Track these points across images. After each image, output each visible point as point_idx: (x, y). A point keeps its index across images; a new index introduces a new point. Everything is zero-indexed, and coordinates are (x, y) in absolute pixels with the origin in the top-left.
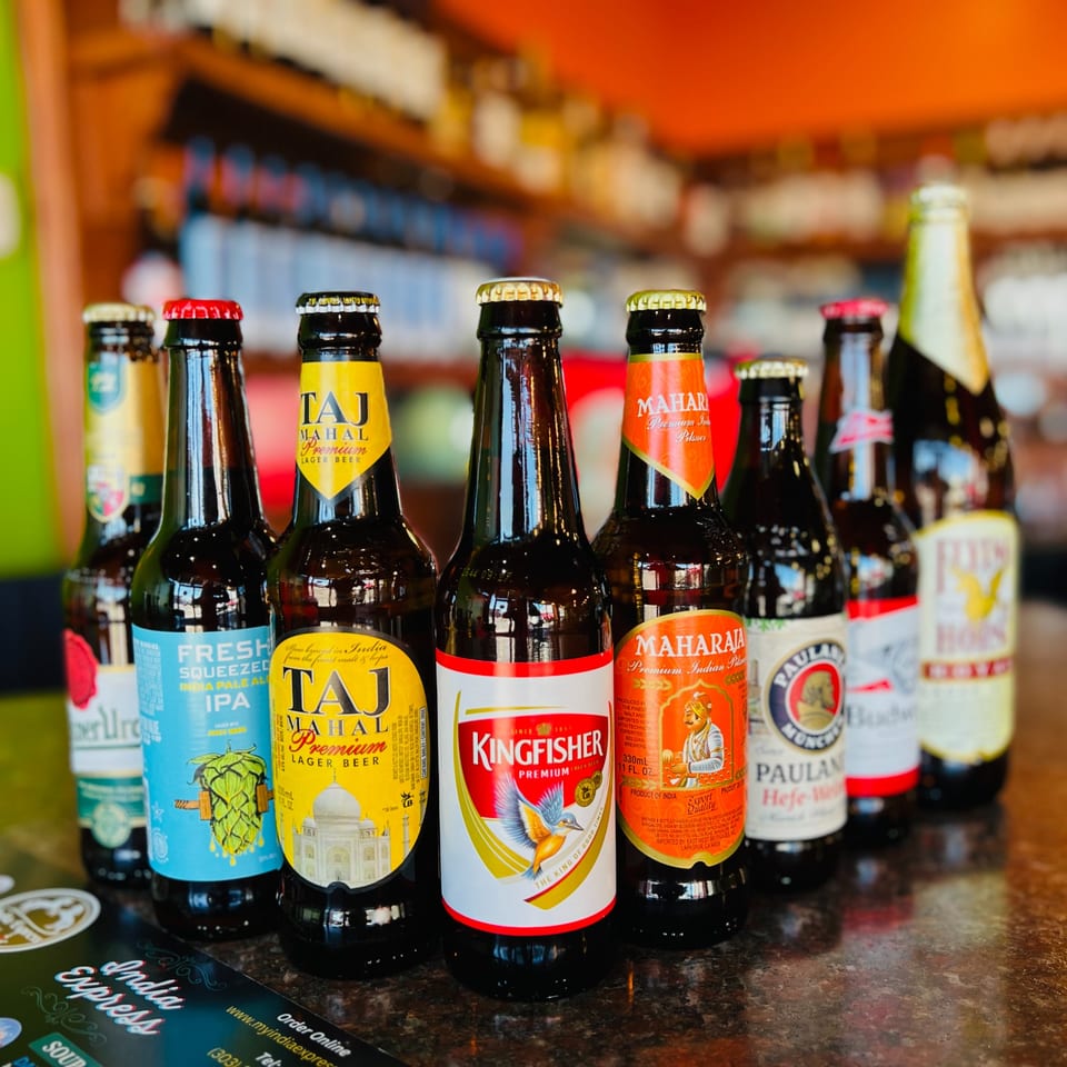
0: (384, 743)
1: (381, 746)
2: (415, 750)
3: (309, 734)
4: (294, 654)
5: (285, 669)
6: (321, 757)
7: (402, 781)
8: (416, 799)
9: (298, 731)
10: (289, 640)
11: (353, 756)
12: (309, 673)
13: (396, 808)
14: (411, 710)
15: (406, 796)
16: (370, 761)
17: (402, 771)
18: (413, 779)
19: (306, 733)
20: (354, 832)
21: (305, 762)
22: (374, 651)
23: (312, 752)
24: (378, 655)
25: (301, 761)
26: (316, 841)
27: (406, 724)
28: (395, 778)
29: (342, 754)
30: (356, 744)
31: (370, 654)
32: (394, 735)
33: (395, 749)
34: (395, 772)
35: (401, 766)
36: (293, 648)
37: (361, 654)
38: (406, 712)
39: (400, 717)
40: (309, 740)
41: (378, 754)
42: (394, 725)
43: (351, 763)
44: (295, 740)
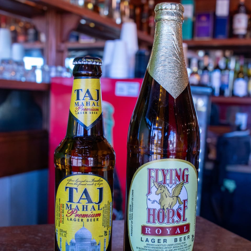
0: (100, 214)
1: (99, 215)
2: (108, 216)
3: (75, 210)
4: (70, 182)
5: (66, 188)
6: (79, 218)
7: (105, 227)
8: (108, 233)
9: (71, 209)
10: (69, 177)
11: (90, 218)
12: (76, 189)
13: (103, 236)
14: (108, 202)
15: (106, 232)
16: (96, 220)
17: (105, 224)
18: (108, 226)
19: (74, 210)
20: (89, 244)
21: (73, 220)
22: (99, 182)
23: (75, 217)
24: (100, 183)
25: (71, 219)
26: (75, 247)
27: (107, 208)
28: (103, 226)
29: (86, 217)
30: (92, 214)
31: (98, 182)
32: (103, 211)
33: (103, 216)
34: (103, 224)
35: (105, 222)
36: (70, 180)
37: (95, 183)
38: (107, 203)
39: (105, 205)
40: (75, 212)
41: (98, 217)
42: (104, 207)
43: (90, 220)
44: (69, 212)
